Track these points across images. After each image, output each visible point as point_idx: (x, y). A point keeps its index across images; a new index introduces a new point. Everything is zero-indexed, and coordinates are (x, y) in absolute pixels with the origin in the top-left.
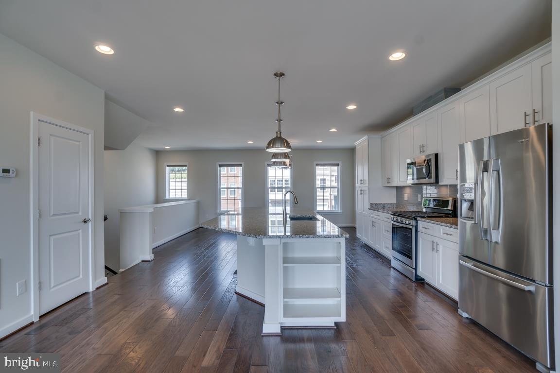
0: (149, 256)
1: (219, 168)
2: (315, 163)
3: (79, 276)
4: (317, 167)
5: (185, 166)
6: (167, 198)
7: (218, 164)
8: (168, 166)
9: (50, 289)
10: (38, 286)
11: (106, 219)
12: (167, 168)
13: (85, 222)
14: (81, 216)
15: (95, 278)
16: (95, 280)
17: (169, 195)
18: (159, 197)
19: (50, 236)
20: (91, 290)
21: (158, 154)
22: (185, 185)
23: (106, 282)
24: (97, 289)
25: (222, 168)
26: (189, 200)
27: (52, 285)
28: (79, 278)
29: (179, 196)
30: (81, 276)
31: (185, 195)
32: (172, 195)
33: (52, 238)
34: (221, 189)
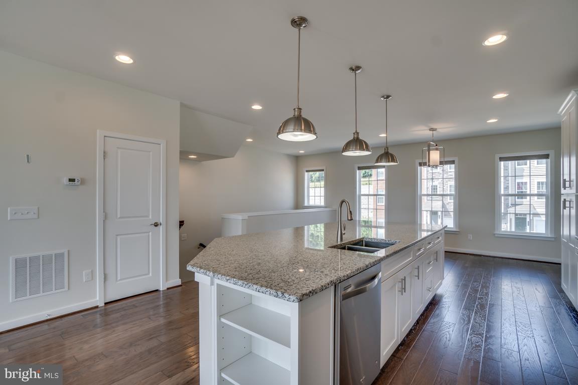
1: (358, 171)
3: (149, 274)
5: (323, 170)
6: (306, 204)
8: (307, 171)
9: (117, 280)
10: (103, 277)
11: (181, 223)
12: (306, 173)
13: (156, 225)
14: (152, 219)
15: (167, 279)
16: (167, 280)
17: (309, 202)
18: (298, 203)
19: (117, 235)
20: (161, 289)
21: (296, 160)
22: (323, 192)
23: (180, 284)
24: (168, 289)
25: (361, 171)
26: (326, 207)
27: (119, 279)
28: (148, 276)
29: (317, 203)
30: (151, 274)
33: (119, 238)
34: (360, 195)
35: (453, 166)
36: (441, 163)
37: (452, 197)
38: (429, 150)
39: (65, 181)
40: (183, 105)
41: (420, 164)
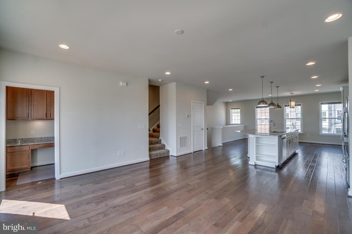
0: (221, 145)
1: (256, 109)
2: (320, 103)
4: (322, 105)
5: (239, 109)
6: (231, 123)
7: (256, 106)
8: (231, 109)
9: (195, 146)
10: (193, 144)
11: (207, 129)
12: (231, 110)
13: (202, 129)
14: (201, 127)
15: (205, 147)
21: (227, 104)
22: (239, 118)
23: (207, 149)
24: (205, 150)
25: (258, 109)
26: (241, 124)
28: (200, 145)
29: (236, 123)
31: (239, 123)
32: (233, 123)
34: (257, 119)
35: (300, 106)
36: (296, 105)
37: (300, 120)
38: (290, 101)
39: (187, 116)
40: (207, 90)
41: (286, 106)
